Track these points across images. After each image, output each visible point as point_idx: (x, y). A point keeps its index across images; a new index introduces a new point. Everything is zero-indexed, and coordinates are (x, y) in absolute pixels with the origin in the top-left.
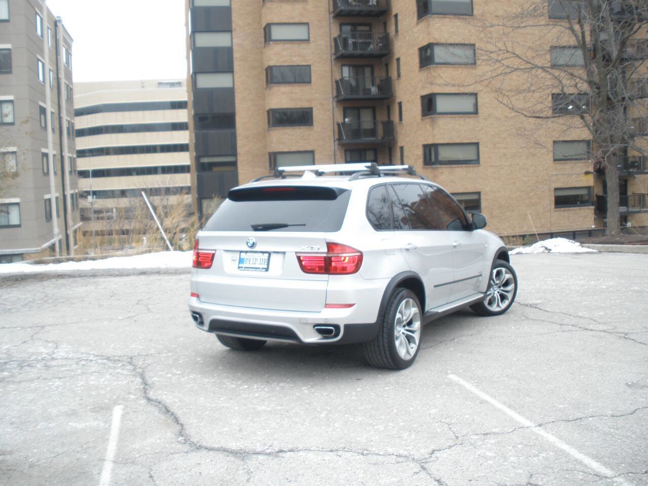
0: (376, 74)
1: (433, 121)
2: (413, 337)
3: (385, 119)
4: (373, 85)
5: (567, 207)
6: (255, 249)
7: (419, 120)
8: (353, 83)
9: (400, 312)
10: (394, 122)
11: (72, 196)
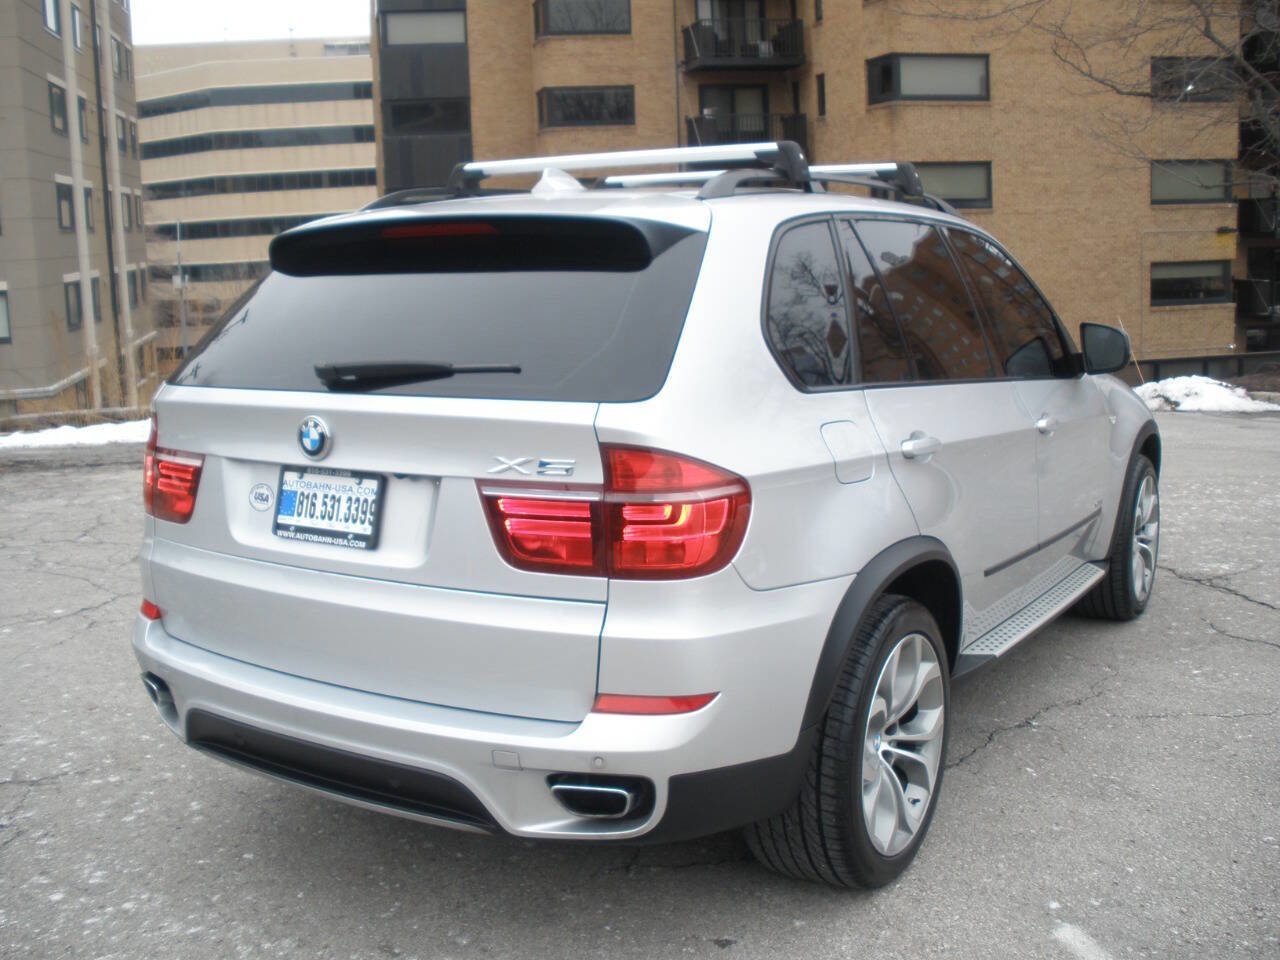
0: (771, 14)
1: (893, 116)
2: (918, 766)
3: (789, 110)
4: (763, 39)
5: (1178, 304)
6: (331, 462)
7: (863, 112)
8: (722, 36)
9: (881, 693)
10: (808, 116)
11: (132, 276)
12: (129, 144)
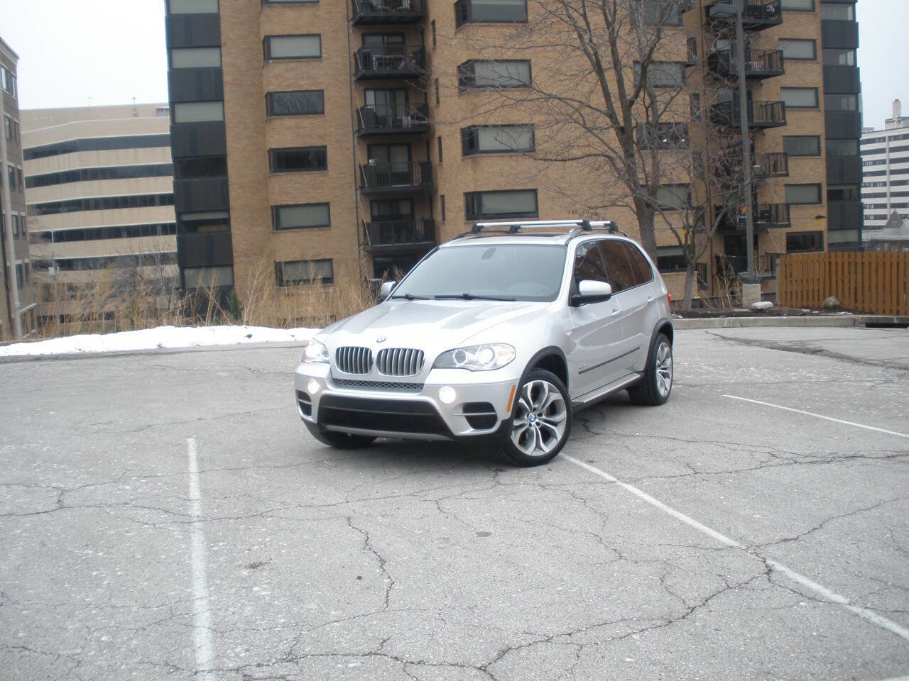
0: (412, 100)
1: (475, 162)
3: (424, 159)
4: (406, 115)
7: (460, 161)
8: (381, 112)
10: (434, 164)
11: (19, 268)
12: (15, 176)
